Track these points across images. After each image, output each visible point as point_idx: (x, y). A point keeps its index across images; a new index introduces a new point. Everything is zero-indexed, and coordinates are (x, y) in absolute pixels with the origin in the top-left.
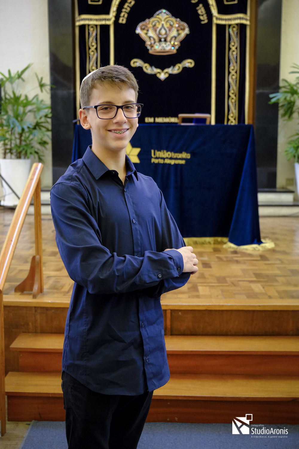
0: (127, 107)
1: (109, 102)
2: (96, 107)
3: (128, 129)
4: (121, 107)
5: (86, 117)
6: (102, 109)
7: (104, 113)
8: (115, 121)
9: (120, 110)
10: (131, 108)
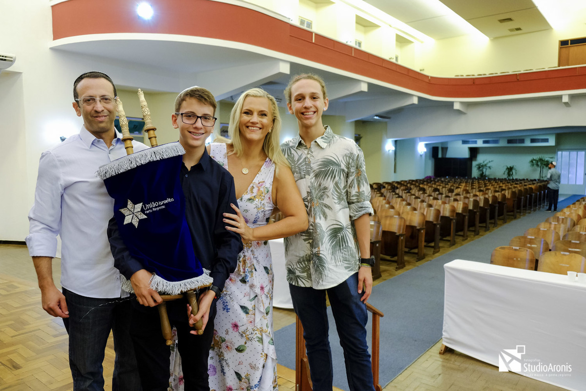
0: (206, 118)
1: (193, 112)
2: (182, 114)
3: (203, 134)
4: (200, 117)
5: (176, 120)
6: (187, 116)
7: (188, 119)
8: (194, 126)
9: (199, 119)
10: (209, 119)
